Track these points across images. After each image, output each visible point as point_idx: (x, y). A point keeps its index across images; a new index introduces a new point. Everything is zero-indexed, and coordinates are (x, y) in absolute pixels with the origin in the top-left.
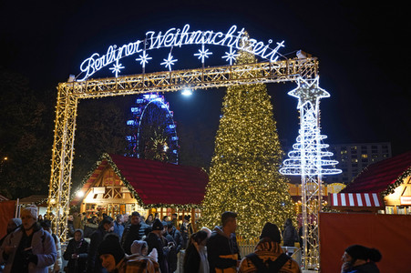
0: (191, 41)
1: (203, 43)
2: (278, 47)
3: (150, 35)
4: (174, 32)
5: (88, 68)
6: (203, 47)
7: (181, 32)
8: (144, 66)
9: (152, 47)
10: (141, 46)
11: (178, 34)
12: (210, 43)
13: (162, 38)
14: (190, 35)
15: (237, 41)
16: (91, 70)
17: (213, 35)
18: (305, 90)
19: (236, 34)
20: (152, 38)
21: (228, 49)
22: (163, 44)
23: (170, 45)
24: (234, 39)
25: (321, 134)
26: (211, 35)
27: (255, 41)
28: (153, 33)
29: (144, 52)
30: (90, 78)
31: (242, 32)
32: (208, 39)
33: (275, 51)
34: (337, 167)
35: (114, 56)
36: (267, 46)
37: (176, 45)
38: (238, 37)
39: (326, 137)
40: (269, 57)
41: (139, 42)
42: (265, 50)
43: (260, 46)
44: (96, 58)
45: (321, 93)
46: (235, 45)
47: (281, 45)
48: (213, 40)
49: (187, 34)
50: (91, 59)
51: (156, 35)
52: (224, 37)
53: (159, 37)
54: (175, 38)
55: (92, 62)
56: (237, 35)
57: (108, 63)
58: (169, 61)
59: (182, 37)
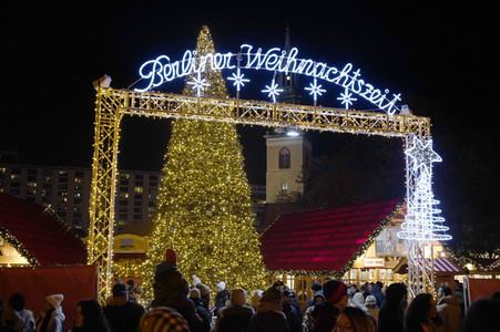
0: (300, 70)
1: (315, 76)
2: (395, 100)
3: (246, 50)
4: (279, 54)
5: (152, 74)
6: (315, 81)
7: (287, 55)
8: (238, 89)
9: (249, 66)
11: (282, 57)
12: (322, 78)
13: (262, 57)
14: (298, 62)
15: (353, 82)
16: (157, 79)
17: (327, 69)
18: (420, 152)
19: (351, 74)
20: (249, 54)
21: (343, 90)
22: (263, 66)
23: (273, 69)
24: (350, 80)
25: (435, 198)
26: (323, 69)
27: (372, 88)
28: (251, 47)
29: (239, 70)
30: (156, 90)
31: (357, 73)
32: (321, 73)
33: (392, 103)
34: (447, 232)
35: (193, 66)
36: (384, 96)
37: (280, 70)
38: (354, 78)
39: (438, 202)
40: (387, 109)
41: (230, 55)
42: (381, 100)
43: (376, 94)
44: (164, 62)
45: (434, 156)
46: (350, 87)
47: (397, 97)
48: (326, 76)
49: (295, 60)
50: (156, 62)
51: (254, 51)
52: (338, 74)
53: (258, 54)
54: (280, 62)
55: (158, 67)
56: (353, 75)
57: (184, 74)
58: (273, 90)
59: (289, 62)
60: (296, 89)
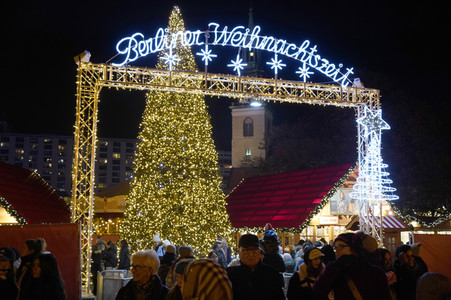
0: (262, 46)
1: (276, 51)
2: (348, 73)
3: (213, 28)
4: (243, 31)
5: (128, 50)
6: (276, 56)
7: (250, 33)
8: (207, 64)
9: (216, 43)
10: (202, 38)
11: (246, 34)
12: (283, 53)
13: (228, 35)
14: (261, 39)
15: (310, 58)
16: (133, 55)
17: (286, 46)
18: (371, 120)
19: (308, 50)
20: (216, 32)
22: (229, 42)
23: (238, 45)
24: (307, 55)
25: (383, 162)
26: (283, 45)
27: (327, 62)
28: (218, 25)
29: (207, 46)
30: (133, 64)
31: (314, 49)
32: (281, 49)
33: (345, 77)
34: (394, 193)
35: (165, 42)
36: (338, 70)
37: (244, 46)
38: (311, 54)
39: (387, 166)
40: (340, 82)
41: (199, 32)
42: (336, 73)
43: (331, 68)
44: (139, 39)
45: (383, 125)
46: (308, 62)
47: (350, 71)
48: (286, 51)
49: (258, 37)
50: (132, 38)
51: (220, 29)
52: (297, 50)
53: (224, 32)
54: (244, 39)
55: (133, 43)
56: (310, 51)
57: (157, 49)
58: (238, 64)
59: (252, 39)
60: (259, 64)
